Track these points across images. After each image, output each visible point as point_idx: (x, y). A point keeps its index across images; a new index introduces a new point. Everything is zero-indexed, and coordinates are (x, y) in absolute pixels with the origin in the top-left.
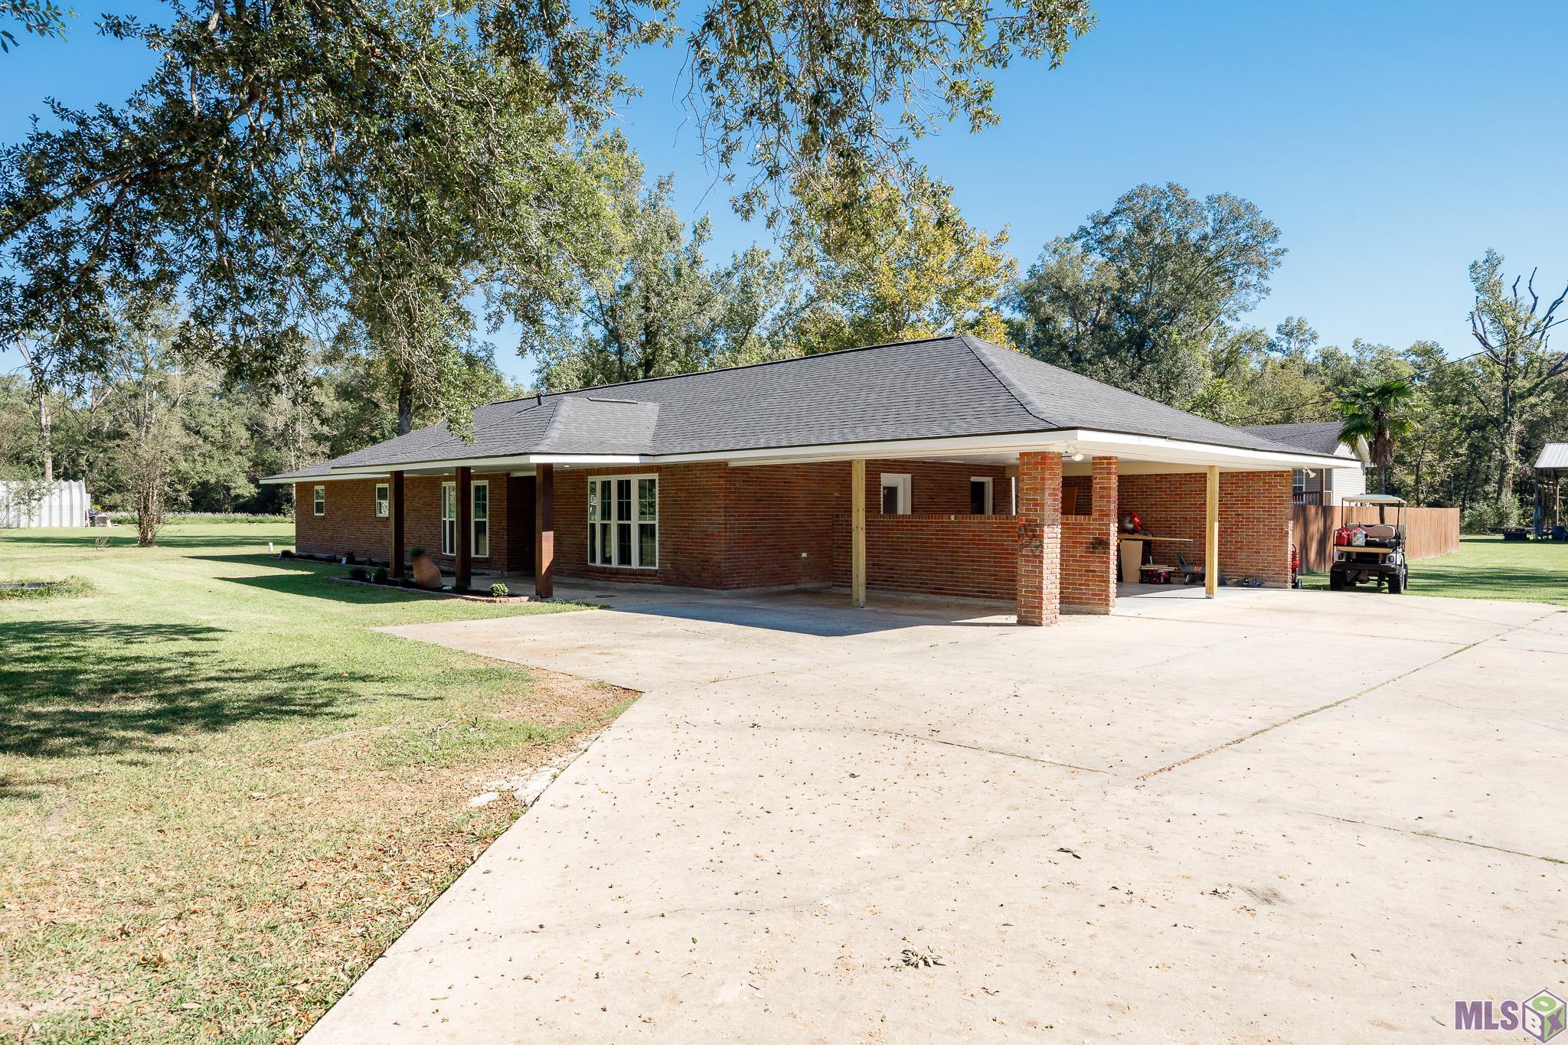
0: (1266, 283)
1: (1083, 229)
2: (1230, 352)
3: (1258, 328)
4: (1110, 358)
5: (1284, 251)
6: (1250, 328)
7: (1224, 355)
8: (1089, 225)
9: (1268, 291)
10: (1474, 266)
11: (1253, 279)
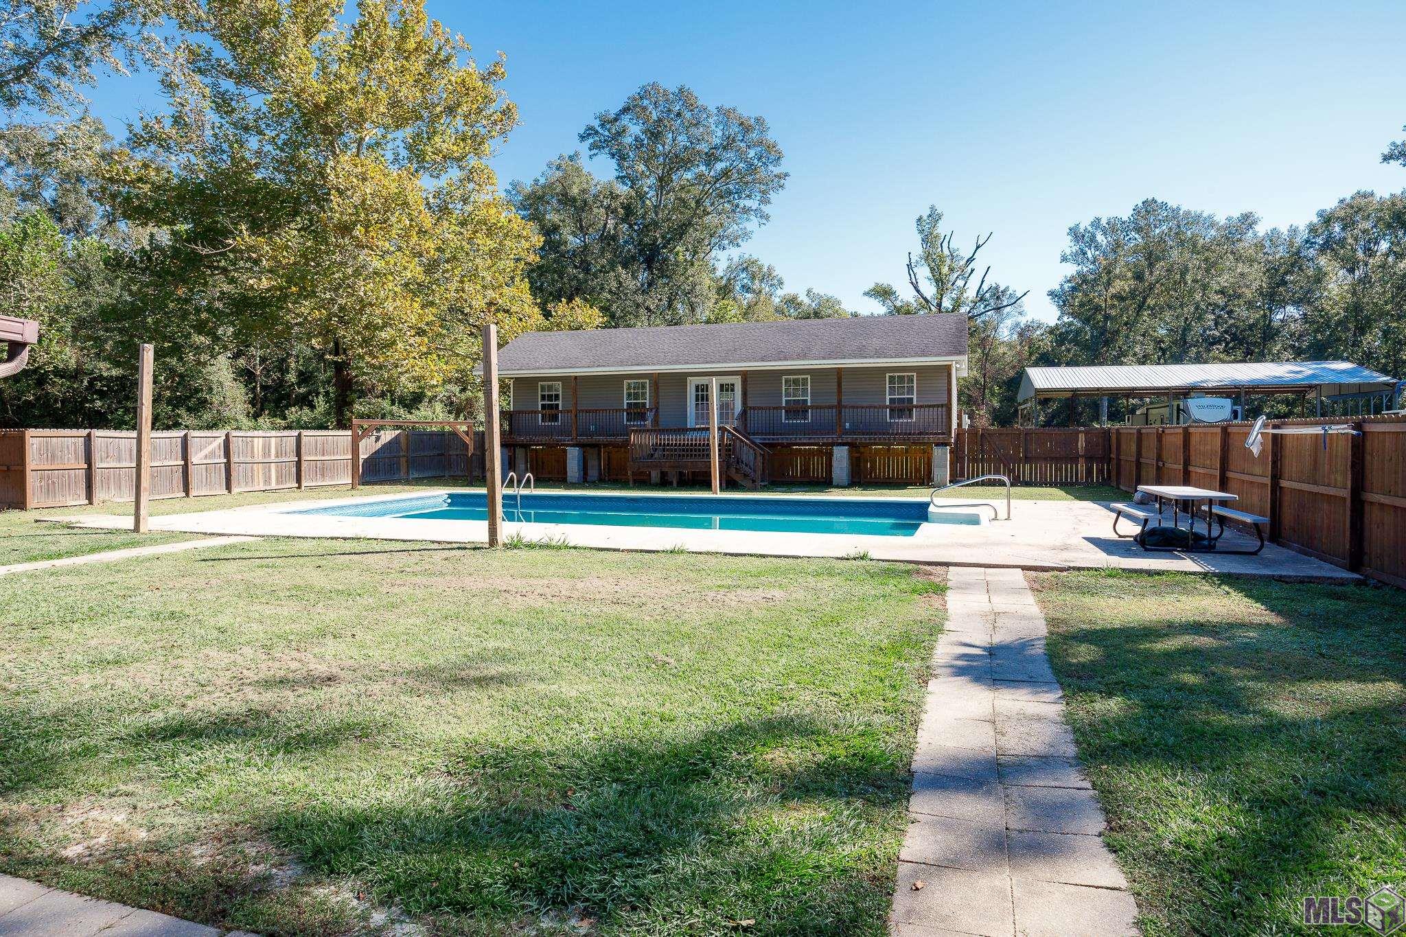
0: (766, 209)
1: (591, 128)
2: (729, 280)
3: (755, 257)
4: (623, 268)
5: (786, 175)
6: (746, 256)
7: (724, 282)
8: (596, 124)
9: (767, 217)
10: (920, 219)
11: (752, 203)
